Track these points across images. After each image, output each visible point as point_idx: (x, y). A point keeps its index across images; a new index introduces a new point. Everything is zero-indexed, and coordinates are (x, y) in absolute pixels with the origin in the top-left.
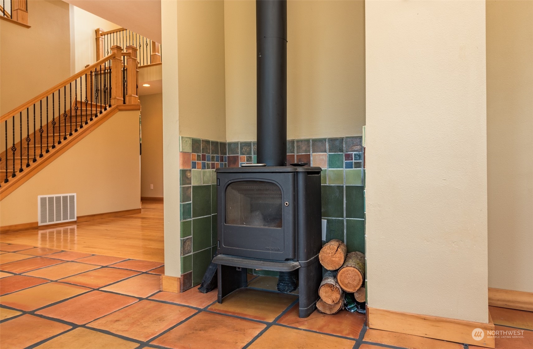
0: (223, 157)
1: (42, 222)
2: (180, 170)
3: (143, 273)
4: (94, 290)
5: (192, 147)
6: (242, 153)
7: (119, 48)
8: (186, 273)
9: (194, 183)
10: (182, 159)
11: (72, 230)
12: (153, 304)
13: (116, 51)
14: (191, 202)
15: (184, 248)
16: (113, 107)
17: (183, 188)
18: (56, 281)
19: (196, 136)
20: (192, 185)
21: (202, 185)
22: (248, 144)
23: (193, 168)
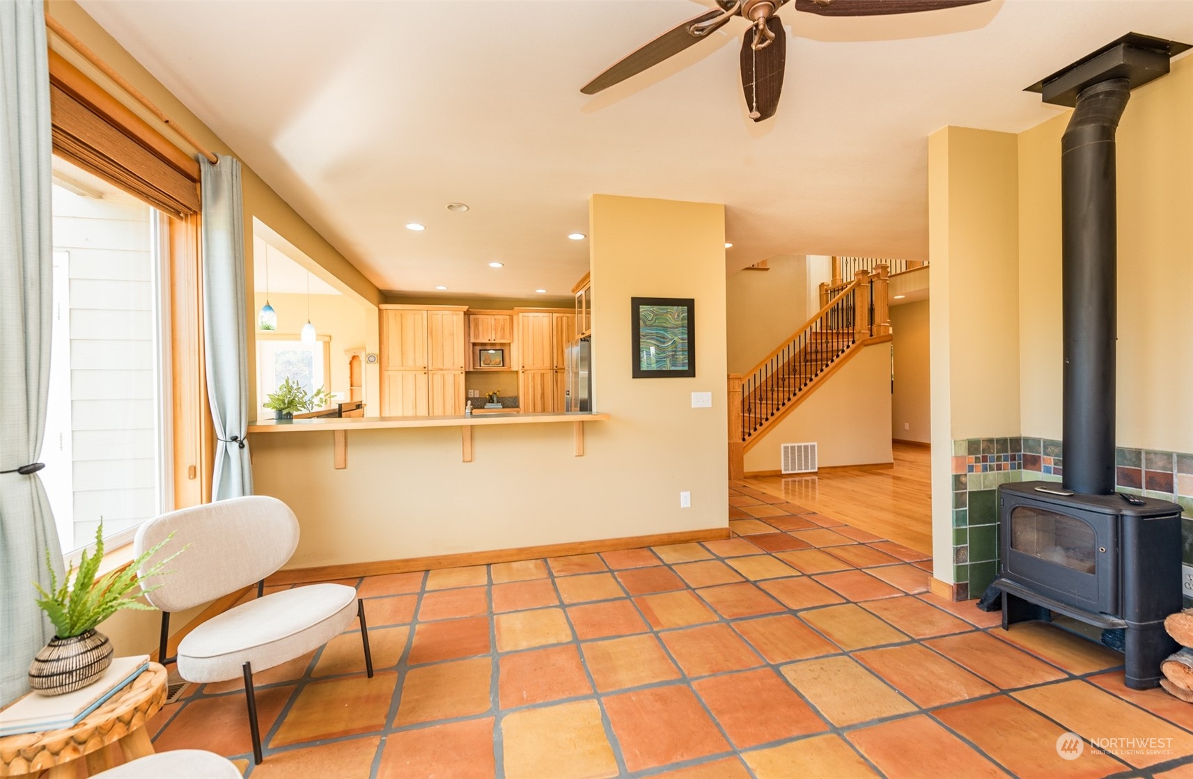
0: (1015, 455)
1: (785, 470)
2: (953, 475)
3: (906, 563)
4: (857, 569)
5: (969, 449)
6: (1046, 454)
7: (865, 272)
8: (961, 583)
9: (970, 488)
10: (954, 464)
11: (813, 482)
12: (920, 604)
13: (861, 277)
14: (967, 508)
15: (957, 556)
16: (857, 343)
17: (956, 493)
18: (819, 549)
19: (973, 436)
20: (968, 490)
21: (982, 489)
22: (1053, 443)
23: (969, 472)
